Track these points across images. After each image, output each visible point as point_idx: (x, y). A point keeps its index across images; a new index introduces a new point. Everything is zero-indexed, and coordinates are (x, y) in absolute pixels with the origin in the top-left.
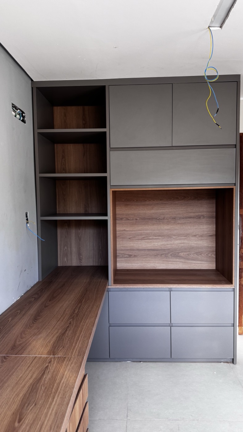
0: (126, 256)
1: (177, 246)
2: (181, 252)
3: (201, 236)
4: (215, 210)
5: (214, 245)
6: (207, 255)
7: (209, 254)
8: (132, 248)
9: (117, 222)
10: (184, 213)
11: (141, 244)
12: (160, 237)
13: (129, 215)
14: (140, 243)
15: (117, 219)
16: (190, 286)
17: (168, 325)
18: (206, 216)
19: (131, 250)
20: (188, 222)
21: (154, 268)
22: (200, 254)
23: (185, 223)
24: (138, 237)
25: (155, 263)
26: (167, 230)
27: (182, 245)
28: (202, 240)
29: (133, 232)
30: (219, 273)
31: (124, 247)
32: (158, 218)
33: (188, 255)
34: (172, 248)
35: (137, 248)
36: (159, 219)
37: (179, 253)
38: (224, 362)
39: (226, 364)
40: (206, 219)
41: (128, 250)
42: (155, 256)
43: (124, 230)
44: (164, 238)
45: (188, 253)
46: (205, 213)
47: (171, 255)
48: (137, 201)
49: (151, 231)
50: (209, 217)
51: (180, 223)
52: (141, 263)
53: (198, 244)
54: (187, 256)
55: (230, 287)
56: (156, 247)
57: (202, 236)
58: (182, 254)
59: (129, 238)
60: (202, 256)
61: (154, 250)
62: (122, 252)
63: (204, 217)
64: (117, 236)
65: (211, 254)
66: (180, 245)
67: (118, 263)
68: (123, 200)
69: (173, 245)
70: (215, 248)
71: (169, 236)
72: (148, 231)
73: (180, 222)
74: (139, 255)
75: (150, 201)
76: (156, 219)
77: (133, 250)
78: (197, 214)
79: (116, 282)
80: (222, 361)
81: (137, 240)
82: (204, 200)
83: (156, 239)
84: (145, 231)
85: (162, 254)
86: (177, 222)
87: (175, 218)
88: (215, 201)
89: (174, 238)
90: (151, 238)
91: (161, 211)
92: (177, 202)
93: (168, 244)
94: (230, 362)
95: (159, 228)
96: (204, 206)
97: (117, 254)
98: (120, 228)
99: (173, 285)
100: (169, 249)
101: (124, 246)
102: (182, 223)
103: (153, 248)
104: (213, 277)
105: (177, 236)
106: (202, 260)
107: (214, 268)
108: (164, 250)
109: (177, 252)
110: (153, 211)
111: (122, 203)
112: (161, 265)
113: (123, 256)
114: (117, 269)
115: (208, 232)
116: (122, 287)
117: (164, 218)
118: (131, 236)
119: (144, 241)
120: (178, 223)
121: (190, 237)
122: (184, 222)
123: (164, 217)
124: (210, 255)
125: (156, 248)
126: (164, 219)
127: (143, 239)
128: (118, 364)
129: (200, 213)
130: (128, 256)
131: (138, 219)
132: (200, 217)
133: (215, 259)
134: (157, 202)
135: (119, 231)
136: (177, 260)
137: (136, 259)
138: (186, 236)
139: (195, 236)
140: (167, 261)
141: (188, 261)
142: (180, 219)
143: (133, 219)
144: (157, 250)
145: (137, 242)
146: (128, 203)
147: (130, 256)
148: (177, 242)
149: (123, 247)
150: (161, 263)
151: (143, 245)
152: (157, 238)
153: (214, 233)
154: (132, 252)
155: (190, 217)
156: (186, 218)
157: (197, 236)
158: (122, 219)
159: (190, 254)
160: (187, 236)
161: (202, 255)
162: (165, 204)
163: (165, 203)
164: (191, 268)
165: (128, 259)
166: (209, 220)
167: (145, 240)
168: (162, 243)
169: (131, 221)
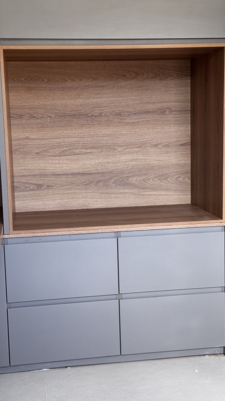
0: (32, 187)
1: (124, 165)
2: (132, 176)
3: (167, 146)
4: (190, 98)
5: (189, 162)
6: (176, 179)
7: (179, 177)
8: (43, 171)
9: (13, 122)
10: (137, 104)
11: (59, 163)
12: (94, 150)
13: (34, 108)
14: (57, 162)
15: (13, 117)
16: (151, 226)
17: (114, 297)
18: (173, 108)
19: (41, 175)
20: (143, 121)
21: (85, 208)
22: (165, 179)
23: (138, 122)
24: (53, 150)
25: (87, 198)
26: (107, 135)
27: (134, 163)
28: (167, 152)
29: (43, 142)
30: (197, 207)
31: (28, 170)
32: (90, 115)
33: (144, 180)
34: (116, 169)
35: (52, 171)
36: (92, 116)
37: (128, 177)
38: (209, 355)
39: (213, 357)
40: (175, 114)
41: (35, 175)
42: (86, 185)
43: (27, 138)
44: (101, 151)
45: (144, 177)
46: (173, 103)
47: (115, 182)
48: (49, 80)
49: (77, 139)
50: (180, 111)
51: (129, 123)
52: (59, 199)
53: (161, 161)
54: (144, 183)
55: (218, 224)
56: (88, 168)
57: (168, 147)
58: (133, 180)
59: (37, 153)
60: (169, 182)
61: (83, 174)
62: (24, 180)
63: (171, 111)
64: (13, 149)
65: (184, 178)
66: (131, 163)
67: (17, 201)
68: (22, 79)
69: (118, 164)
70: (190, 166)
71: (111, 148)
72: (73, 139)
73: (130, 121)
74: (56, 184)
75: (74, 80)
76: (87, 115)
77: (46, 175)
78: (159, 106)
79: (16, 227)
80: (207, 353)
81: (52, 156)
82: (171, 80)
83: (87, 153)
84: (66, 140)
85: (98, 182)
86: (125, 121)
87: (120, 114)
88: (190, 81)
89: (119, 151)
90: (77, 151)
91: (96, 100)
92: (123, 84)
93: (108, 163)
94: (220, 354)
95: (91, 133)
96: (172, 91)
97: (15, 184)
98: (18, 134)
99: (122, 226)
100: (111, 172)
101: (27, 168)
102: (133, 123)
103: (81, 171)
104: (190, 213)
105: (125, 147)
106: (167, 190)
107: (189, 202)
108: (103, 173)
109: (125, 175)
110: (80, 101)
111: (20, 85)
112: (97, 201)
113: (26, 187)
114: (16, 213)
115: (178, 138)
116: (30, 235)
117: (100, 113)
118: (41, 150)
119: (64, 158)
120: (127, 124)
121: (148, 148)
122: (136, 120)
123: (100, 111)
124: (181, 179)
125: (87, 170)
126: (100, 115)
127: (63, 154)
128: (27, 375)
129: (164, 104)
130: (36, 188)
131: (53, 116)
132: (165, 111)
133: (190, 187)
134: (87, 84)
135: (17, 140)
136: (126, 191)
137: (50, 192)
138: (140, 147)
139: (156, 146)
140: (107, 193)
141: (144, 192)
142: (129, 115)
143: (43, 117)
144: (90, 174)
145: (51, 159)
146: (32, 86)
147: (39, 187)
148: (124, 158)
149: (25, 169)
150: (98, 198)
151: (64, 165)
152: (89, 151)
153: (189, 139)
154: (42, 178)
155: (148, 112)
156: (140, 113)
157: (160, 146)
158: (21, 116)
159: (148, 180)
160: (141, 146)
161: (169, 179)
162: (103, 86)
163: (103, 84)
164: (149, 205)
165: (36, 192)
166: (180, 117)
167: (67, 157)
168: (98, 161)
169: (39, 121)
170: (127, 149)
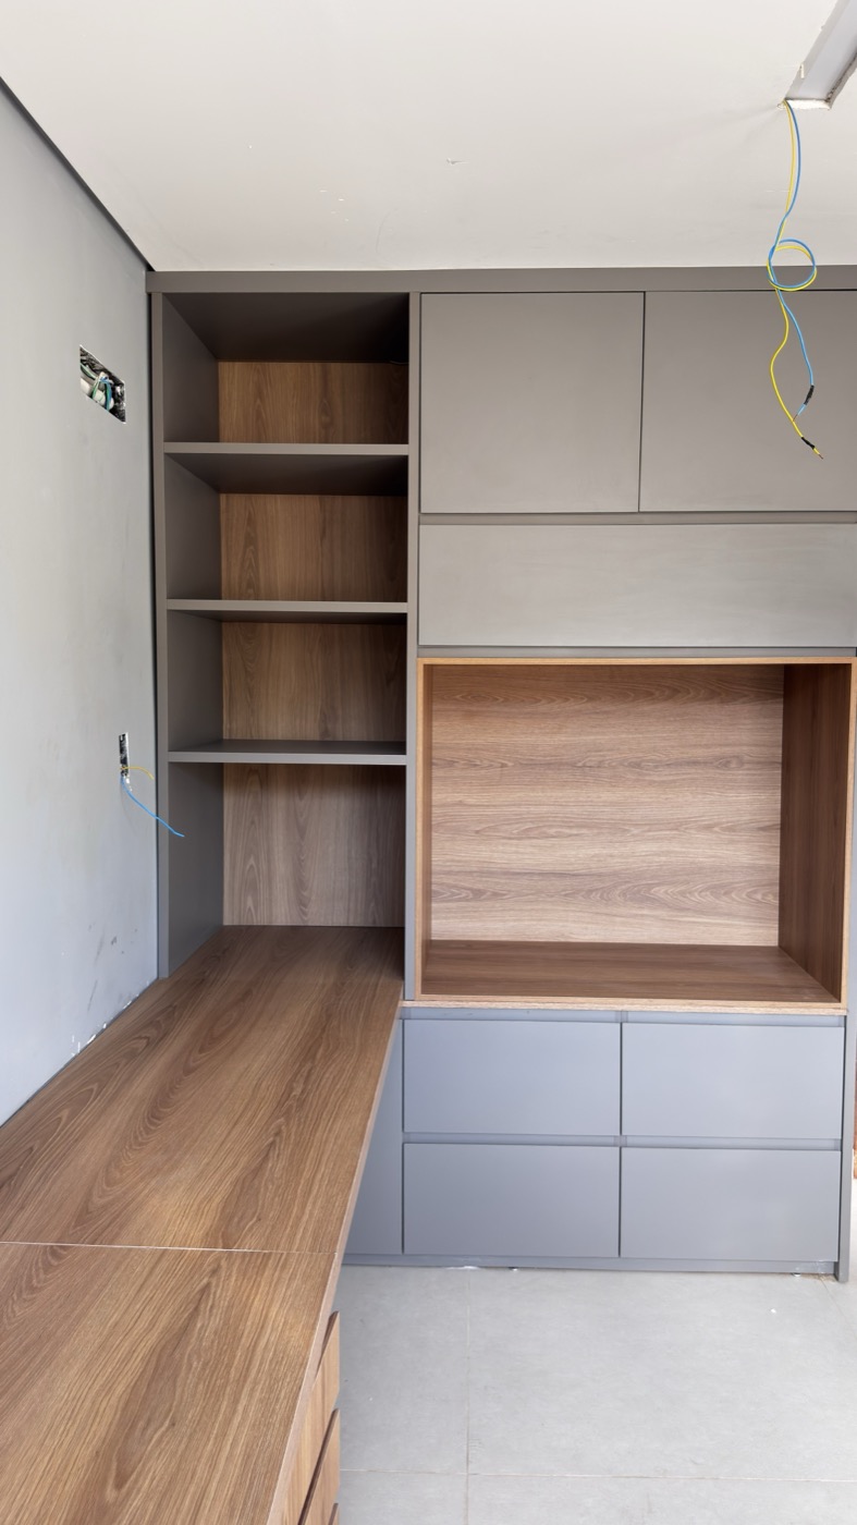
0: (464, 895)
1: (643, 861)
2: (658, 885)
3: (731, 829)
4: (781, 738)
5: (776, 862)
6: (748, 895)
7: (755, 892)
8: (485, 865)
9: (436, 773)
10: (673, 747)
11: (517, 852)
12: (584, 831)
13: (477, 749)
14: (514, 849)
15: (436, 765)
16: (690, 1004)
17: (612, 1141)
18: (747, 758)
19: (482, 873)
20: (684, 779)
21: (562, 940)
22: (725, 894)
23: (674, 781)
24: (507, 827)
25: (567, 921)
26: (612, 804)
27: (664, 859)
28: (731, 842)
29: (489, 812)
30: (790, 959)
31: (459, 861)
32: (580, 764)
33: (682, 893)
34: (627, 869)
35: (504, 866)
36: (584, 766)
37: (650, 886)
38: (803, 1274)
39: (810, 1281)
40: (749, 769)
41: (471, 873)
42: (565, 895)
43: (461, 803)
44: (599, 834)
45: (683, 888)
46: (745, 748)
47: (624, 894)
48: (506, 700)
49: (552, 809)
50: (759, 763)
51: (655, 782)
52: (515, 920)
53: (720, 857)
54: (681, 898)
55: (832, 1011)
56: (572, 864)
57: (734, 831)
58: (660, 892)
59: (477, 832)
60: (733, 900)
61: (562, 875)
62: (450, 880)
63: (741, 763)
64: (433, 823)
65: (764, 895)
66: (656, 859)
67: (437, 918)
68: (458, 697)
69: (631, 860)
70: (778, 872)
71: (618, 829)
72: (545, 809)
73: (656, 779)
74: (509, 891)
75: (553, 701)
76: (573, 765)
77: (491, 874)
78: (717, 751)
79: (431, 985)
80: (798, 1270)
81: (504, 838)
82: (744, 703)
83: (570, 835)
84: (532, 809)
85: (591, 891)
86: (647, 778)
87: (638, 765)
88: (782, 706)
89: (633, 835)
90: (552, 831)
91: (592, 737)
92: (647, 708)
93: (611, 856)
94: (826, 1275)
95: (581, 799)
96: (744, 724)
97: (434, 887)
98: (444, 796)
99: (631, 1000)
100: (615, 874)
101: (457, 858)
102: (663, 782)
103: (558, 868)
104: (774, 976)
105: (647, 828)
106: (729, 915)
107: (773, 941)
108: (600, 875)
109: (644, 882)
110: (561, 739)
111: (453, 707)
112: (586, 929)
113: (453, 894)
114: (431, 941)
115: (755, 814)
116: (452, 1005)
117: (600, 762)
118: (484, 826)
119: (527, 842)
120: (651, 783)
121: (692, 831)
122: (671, 778)
123: (601, 759)
124: (759, 897)
125: (570, 868)
126: (600, 765)
127: (525, 835)
128: (433, 1275)
129: (727, 749)
130: (471, 896)
131: (510, 764)
132: (729, 762)
133: (777, 912)
134: (577, 707)
135: (443, 805)
136: (645, 912)
137: (498, 905)
138: (676, 829)
139: (709, 828)
140: (607, 914)
141: (682, 916)
142: (656, 767)
143: (491, 766)
144: (574, 875)
145: (503, 845)
146: (474, 709)
147: (478, 894)
148: (644, 848)
149: (453, 861)
150: (588, 923)
151: (526, 856)
152: (574, 832)
153: (777, 819)
154: (484, 879)
155: (695, 763)
156: (678, 764)
157: (716, 829)
158: (451, 764)
159: (690, 893)
160: (678, 826)
161: (733, 895)
162: (606, 712)
163: (607, 709)
164: (692, 942)
165: (471, 904)
166: (760, 775)
167: (534, 841)
168: (591, 852)
169: (483, 772)
170: (649, 831)
